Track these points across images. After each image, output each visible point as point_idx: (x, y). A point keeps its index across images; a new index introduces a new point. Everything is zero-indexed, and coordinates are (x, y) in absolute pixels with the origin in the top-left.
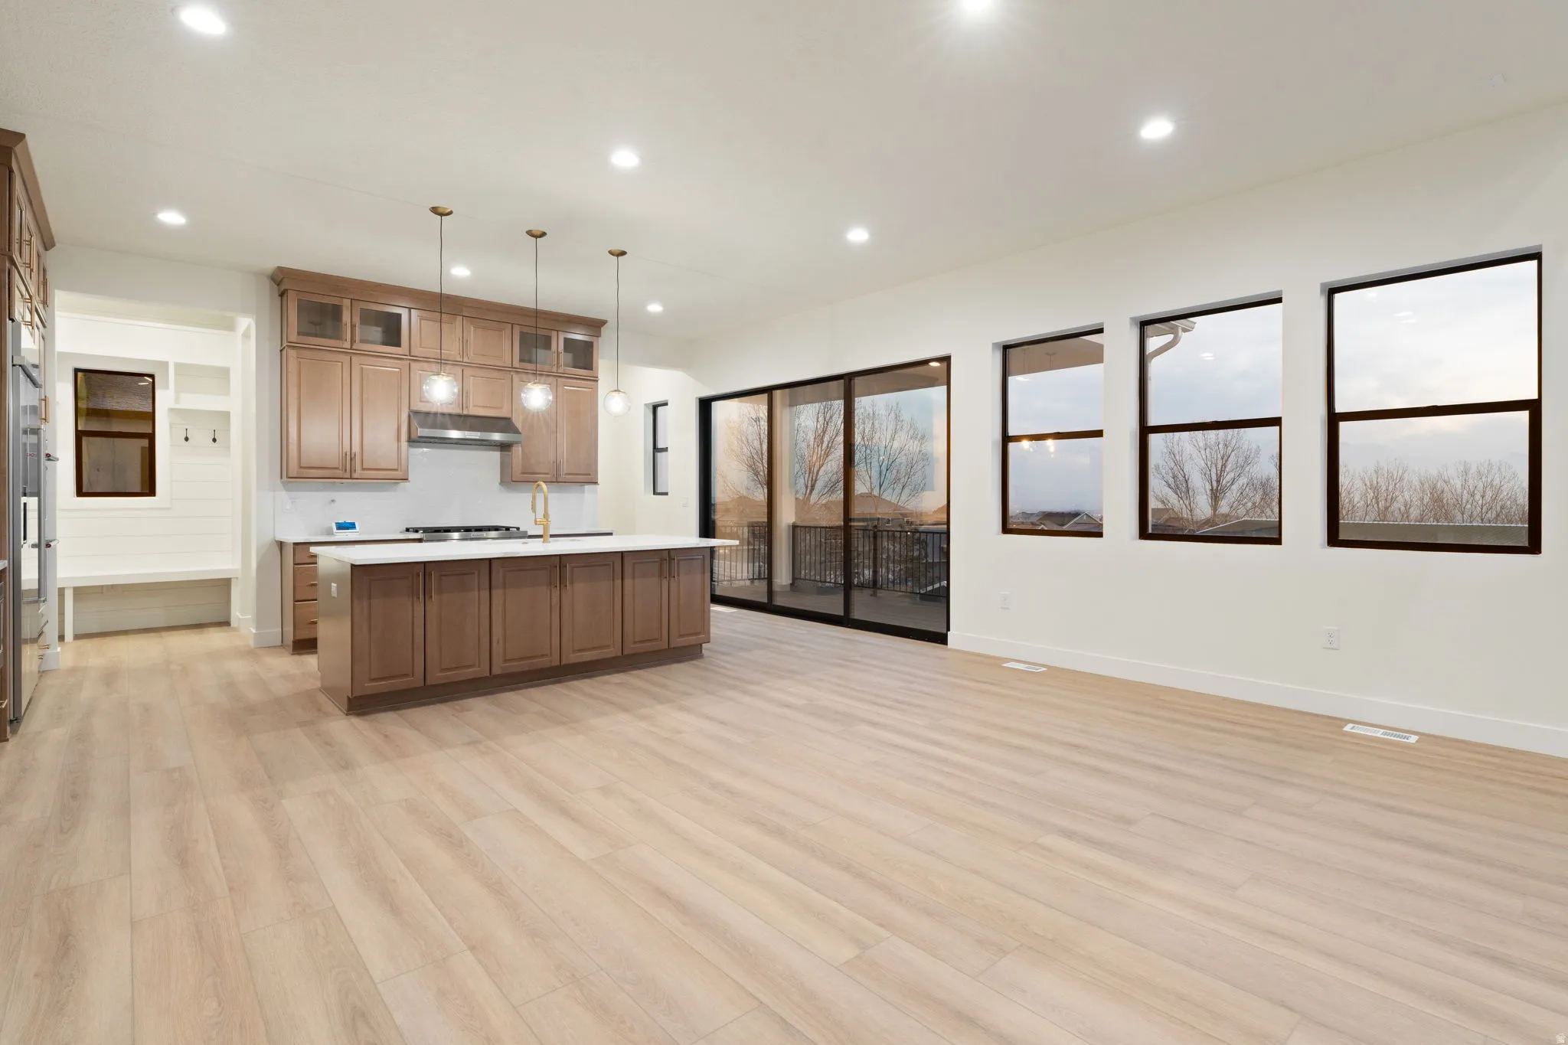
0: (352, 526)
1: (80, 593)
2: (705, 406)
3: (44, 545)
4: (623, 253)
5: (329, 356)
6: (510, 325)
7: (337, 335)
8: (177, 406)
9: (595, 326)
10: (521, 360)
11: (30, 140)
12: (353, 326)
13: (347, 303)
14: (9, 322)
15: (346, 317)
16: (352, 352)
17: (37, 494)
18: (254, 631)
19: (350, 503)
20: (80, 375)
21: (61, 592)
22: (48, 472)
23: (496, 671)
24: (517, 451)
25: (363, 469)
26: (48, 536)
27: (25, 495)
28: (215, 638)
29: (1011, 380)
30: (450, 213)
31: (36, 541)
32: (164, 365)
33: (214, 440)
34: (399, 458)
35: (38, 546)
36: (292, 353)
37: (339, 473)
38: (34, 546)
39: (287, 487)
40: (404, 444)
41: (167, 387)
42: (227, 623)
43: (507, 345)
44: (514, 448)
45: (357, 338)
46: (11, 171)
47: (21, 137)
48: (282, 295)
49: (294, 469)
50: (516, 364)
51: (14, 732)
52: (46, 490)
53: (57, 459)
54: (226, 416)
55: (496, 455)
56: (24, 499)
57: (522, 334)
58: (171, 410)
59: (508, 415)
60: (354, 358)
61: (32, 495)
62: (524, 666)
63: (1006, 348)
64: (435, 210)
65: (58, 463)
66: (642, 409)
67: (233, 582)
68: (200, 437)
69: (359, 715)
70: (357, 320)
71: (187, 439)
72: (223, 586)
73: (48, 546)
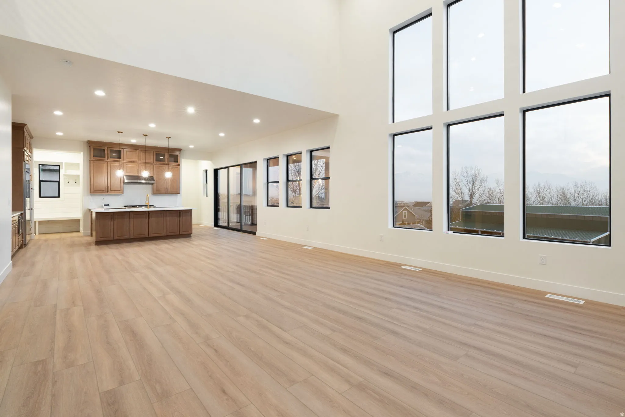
0: (108, 205)
1: (41, 222)
2: (216, 171)
3: (31, 209)
4: (170, 138)
5: (102, 162)
6: (153, 152)
7: (104, 157)
8: (65, 174)
9: (180, 150)
10: (156, 161)
11: (28, 125)
12: (108, 154)
13: (106, 148)
14: (24, 162)
15: (106, 152)
16: (108, 161)
17: (29, 197)
18: (83, 232)
19: (108, 199)
20: (40, 166)
21: (35, 222)
22: (32, 192)
23: (131, 237)
24: (155, 185)
25: (111, 191)
26: (32, 207)
27: (27, 197)
28: (75, 234)
29: (270, 168)
30: (122, 132)
31: (29, 208)
32: (62, 163)
33: (76, 182)
34: (121, 187)
35: (30, 209)
36: (92, 162)
37: (104, 192)
38: (29, 209)
39: (91, 195)
40: (122, 184)
41: (62, 169)
42: (79, 231)
43: (152, 156)
44: (154, 185)
45: (109, 157)
46: (24, 131)
47: (26, 125)
48: (90, 146)
49: (92, 191)
50: (155, 162)
51: (25, 247)
52: (31, 196)
53: (34, 189)
54: (79, 176)
55: (151, 186)
56: (27, 199)
57: (156, 154)
58: (64, 175)
59: (153, 176)
60: (108, 162)
61: (28, 197)
62: (138, 236)
63: (268, 160)
64: (118, 132)
65: (34, 190)
66: (202, 171)
67: (80, 220)
68: (72, 182)
69: (98, 245)
70: (109, 152)
71: (68, 182)
72: (78, 221)
73: (32, 209)
